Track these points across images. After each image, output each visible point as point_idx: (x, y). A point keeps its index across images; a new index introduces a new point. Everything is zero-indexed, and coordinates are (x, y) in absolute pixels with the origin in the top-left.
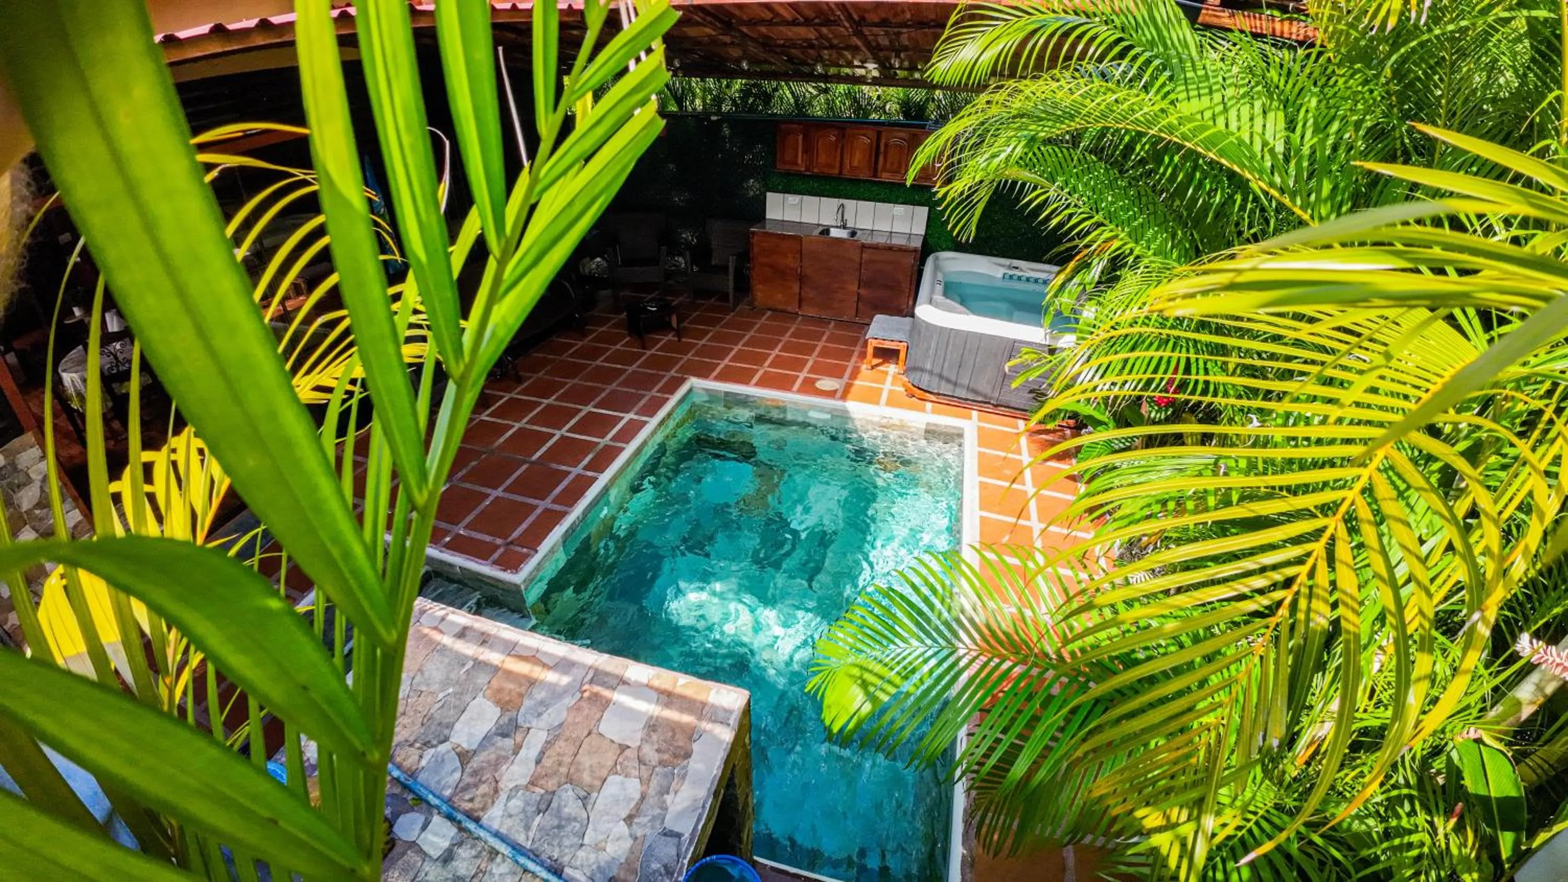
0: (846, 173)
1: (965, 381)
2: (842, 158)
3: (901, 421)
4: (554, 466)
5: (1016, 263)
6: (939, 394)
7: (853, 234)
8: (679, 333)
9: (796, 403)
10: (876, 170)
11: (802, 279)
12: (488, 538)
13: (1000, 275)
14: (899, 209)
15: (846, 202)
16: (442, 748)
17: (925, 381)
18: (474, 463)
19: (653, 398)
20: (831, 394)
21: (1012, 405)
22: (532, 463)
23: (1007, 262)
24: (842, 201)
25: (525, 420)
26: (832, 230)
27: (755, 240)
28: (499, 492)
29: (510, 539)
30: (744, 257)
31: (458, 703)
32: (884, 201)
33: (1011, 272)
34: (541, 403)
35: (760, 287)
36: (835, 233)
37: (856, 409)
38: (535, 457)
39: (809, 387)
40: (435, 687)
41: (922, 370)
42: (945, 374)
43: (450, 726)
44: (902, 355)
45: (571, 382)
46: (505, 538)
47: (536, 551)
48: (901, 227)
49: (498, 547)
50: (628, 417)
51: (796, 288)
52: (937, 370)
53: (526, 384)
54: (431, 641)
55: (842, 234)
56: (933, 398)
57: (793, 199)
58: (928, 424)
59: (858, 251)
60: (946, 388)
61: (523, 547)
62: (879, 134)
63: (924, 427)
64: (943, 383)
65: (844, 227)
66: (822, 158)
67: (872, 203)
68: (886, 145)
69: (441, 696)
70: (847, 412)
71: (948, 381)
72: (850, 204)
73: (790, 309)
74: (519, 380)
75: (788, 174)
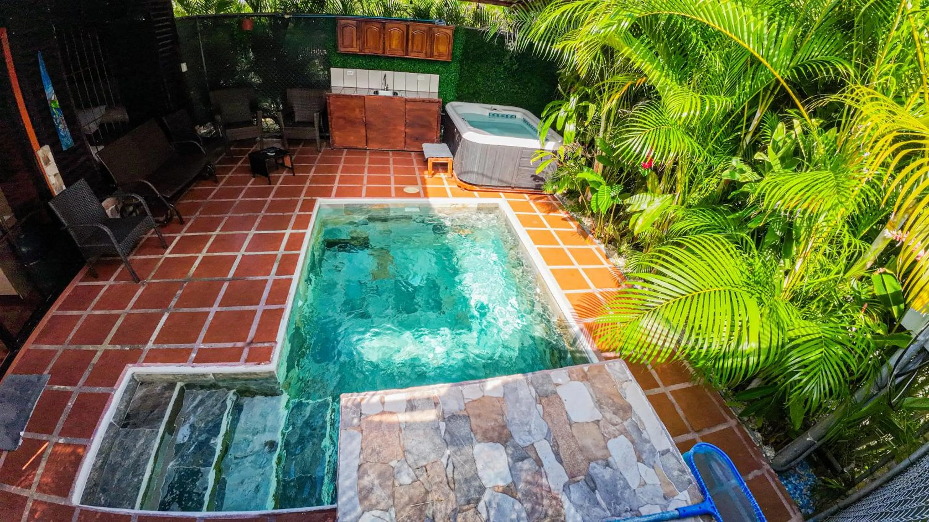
0: (388, 54)
1: (497, 176)
2: (384, 43)
3: (463, 205)
4: (251, 278)
5: (495, 106)
6: (482, 185)
7: (395, 94)
8: (292, 170)
9: (396, 205)
10: (407, 50)
11: (367, 125)
12: (229, 345)
13: (487, 114)
14: (422, 77)
15: (387, 73)
16: (486, 497)
17: (472, 178)
18: (180, 292)
19: (298, 216)
20: (417, 195)
21: (523, 186)
22: (230, 280)
23: (489, 106)
24: (384, 72)
25: (205, 250)
26: (380, 91)
27: (331, 100)
28: (216, 308)
29: (248, 340)
30: (324, 113)
31: (464, 458)
32: (410, 72)
33: (494, 112)
34: (211, 236)
35: (337, 133)
36: (382, 93)
37: (436, 202)
38: (231, 275)
39: (400, 193)
40: (433, 457)
41: (472, 172)
42: (485, 173)
43: (476, 477)
44: (449, 166)
45: (227, 216)
46: (244, 340)
47: (276, 342)
48: (423, 88)
49: (242, 349)
50: (288, 232)
51: (363, 131)
52: (480, 172)
53: (189, 224)
54: (390, 426)
55: (389, 94)
56: (477, 188)
57: (350, 72)
58: (479, 204)
59: (403, 104)
60: (486, 182)
61: (264, 342)
62: (408, 26)
63: (476, 206)
64: (484, 179)
65: (387, 89)
66: (371, 43)
67: (404, 73)
68: (413, 35)
69: (444, 460)
70: (429, 205)
71: (487, 177)
72: (389, 74)
73: (360, 146)
74: (182, 223)
75: (347, 55)
